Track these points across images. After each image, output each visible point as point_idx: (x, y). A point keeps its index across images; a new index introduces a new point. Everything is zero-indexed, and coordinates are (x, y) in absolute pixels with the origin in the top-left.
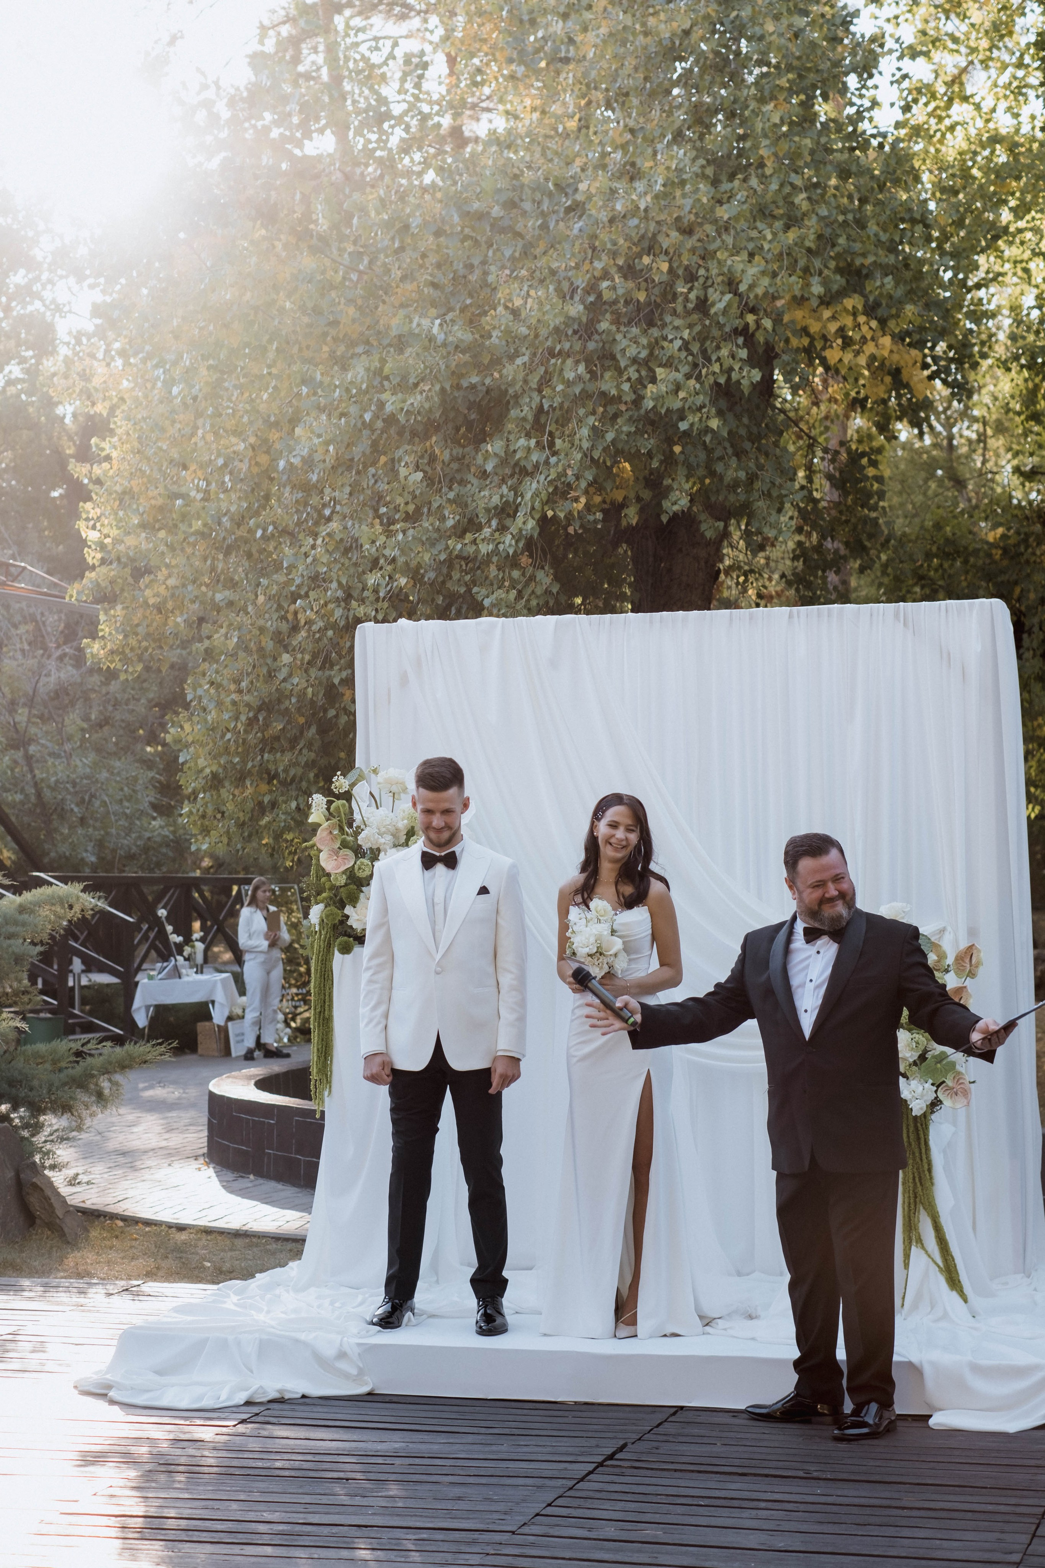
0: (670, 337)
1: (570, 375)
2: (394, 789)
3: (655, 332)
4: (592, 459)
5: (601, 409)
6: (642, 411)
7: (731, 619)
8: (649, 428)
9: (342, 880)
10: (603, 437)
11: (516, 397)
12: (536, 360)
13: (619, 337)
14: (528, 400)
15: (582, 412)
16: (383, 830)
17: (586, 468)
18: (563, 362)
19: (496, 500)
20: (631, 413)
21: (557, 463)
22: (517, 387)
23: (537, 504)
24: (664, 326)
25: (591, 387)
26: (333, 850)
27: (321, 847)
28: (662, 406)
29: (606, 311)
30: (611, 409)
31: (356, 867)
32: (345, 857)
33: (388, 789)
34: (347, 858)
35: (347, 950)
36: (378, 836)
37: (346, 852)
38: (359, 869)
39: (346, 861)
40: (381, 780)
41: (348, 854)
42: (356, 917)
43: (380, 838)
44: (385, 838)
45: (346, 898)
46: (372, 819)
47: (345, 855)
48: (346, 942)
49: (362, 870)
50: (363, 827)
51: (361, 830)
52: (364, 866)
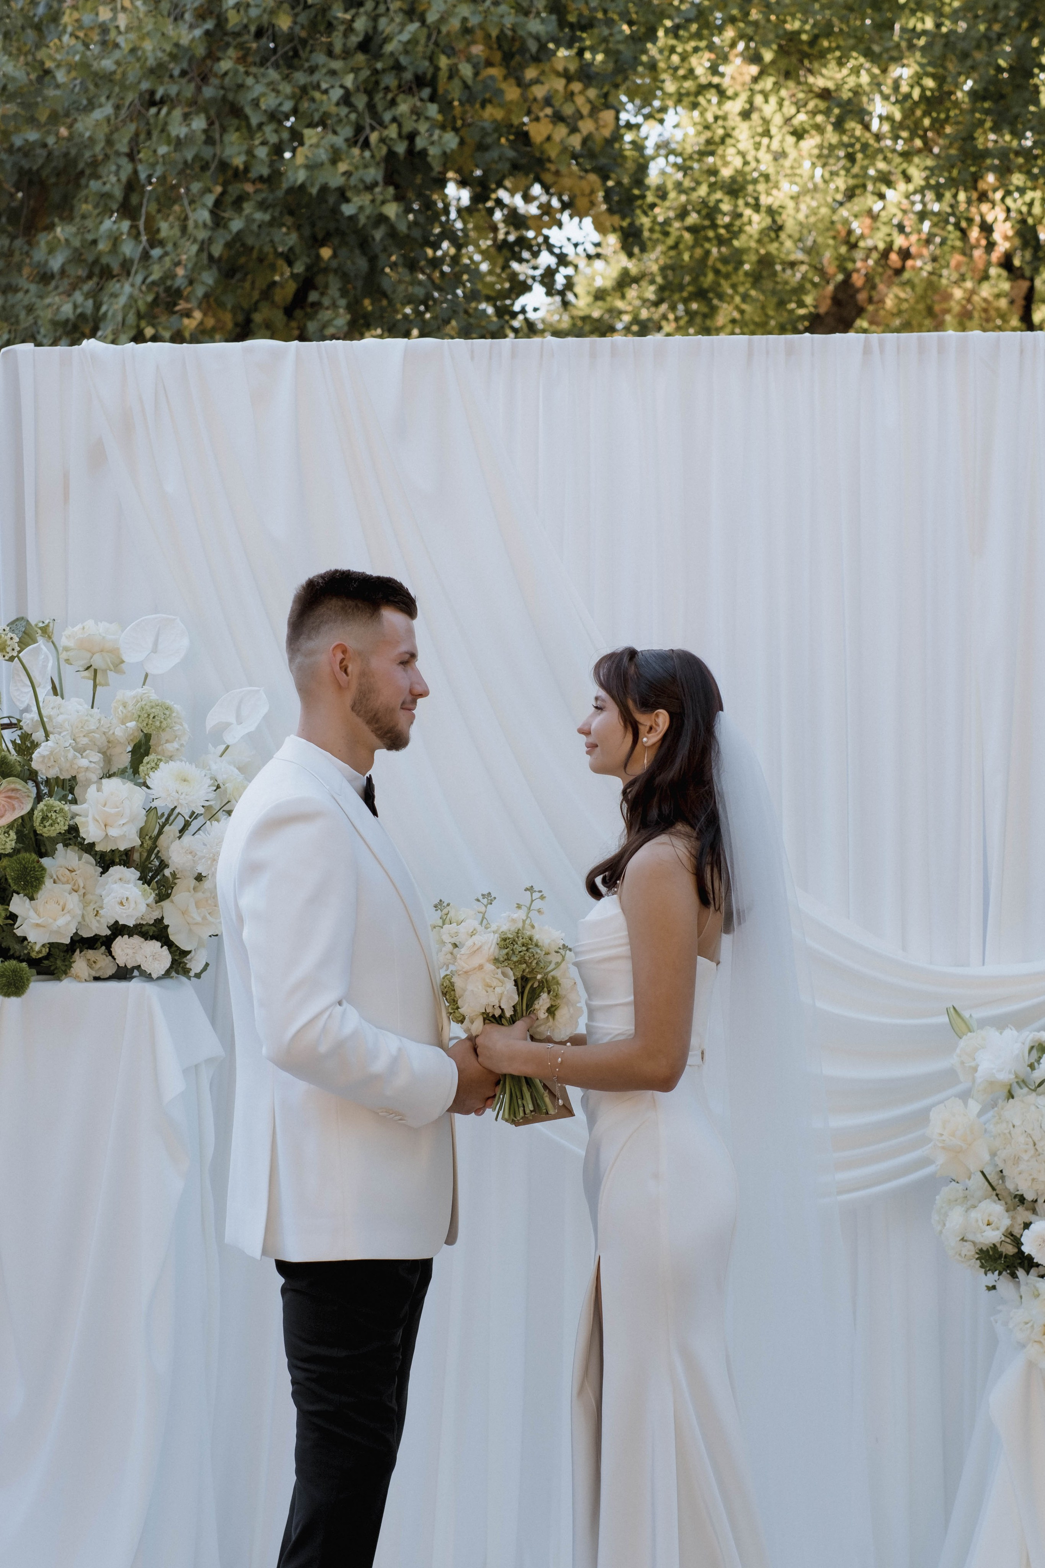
0: (324, 86)
1: (178, 129)
2: (98, 662)
3: (301, 78)
4: (211, 257)
5: (219, 189)
6: (280, 193)
8: (289, 220)
9: (9, 842)
10: (226, 227)
11: (94, 164)
12: (123, 113)
13: (250, 81)
14: (113, 168)
15: (196, 187)
16: (84, 741)
17: (203, 268)
18: (169, 113)
19: (67, 310)
20: (264, 195)
21: (161, 258)
22: (98, 149)
23: (131, 318)
24: (312, 70)
25: (207, 152)
28: (312, 185)
29: (228, 45)
30: (234, 190)
31: (38, 814)
32: (13, 795)
33: (84, 663)
34: (18, 796)
35: (17, 988)
36: (71, 753)
37: (14, 783)
38: (44, 818)
39: (15, 802)
40: (71, 644)
41: (18, 787)
42: (34, 918)
43: (75, 757)
44: (86, 757)
45: (12, 879)
46: (60, 719)
47: (13, 790)
48: (14, 971)
49: (50, 822)
50: (38, 735)
51: (33, 742)
52: (54, 814)
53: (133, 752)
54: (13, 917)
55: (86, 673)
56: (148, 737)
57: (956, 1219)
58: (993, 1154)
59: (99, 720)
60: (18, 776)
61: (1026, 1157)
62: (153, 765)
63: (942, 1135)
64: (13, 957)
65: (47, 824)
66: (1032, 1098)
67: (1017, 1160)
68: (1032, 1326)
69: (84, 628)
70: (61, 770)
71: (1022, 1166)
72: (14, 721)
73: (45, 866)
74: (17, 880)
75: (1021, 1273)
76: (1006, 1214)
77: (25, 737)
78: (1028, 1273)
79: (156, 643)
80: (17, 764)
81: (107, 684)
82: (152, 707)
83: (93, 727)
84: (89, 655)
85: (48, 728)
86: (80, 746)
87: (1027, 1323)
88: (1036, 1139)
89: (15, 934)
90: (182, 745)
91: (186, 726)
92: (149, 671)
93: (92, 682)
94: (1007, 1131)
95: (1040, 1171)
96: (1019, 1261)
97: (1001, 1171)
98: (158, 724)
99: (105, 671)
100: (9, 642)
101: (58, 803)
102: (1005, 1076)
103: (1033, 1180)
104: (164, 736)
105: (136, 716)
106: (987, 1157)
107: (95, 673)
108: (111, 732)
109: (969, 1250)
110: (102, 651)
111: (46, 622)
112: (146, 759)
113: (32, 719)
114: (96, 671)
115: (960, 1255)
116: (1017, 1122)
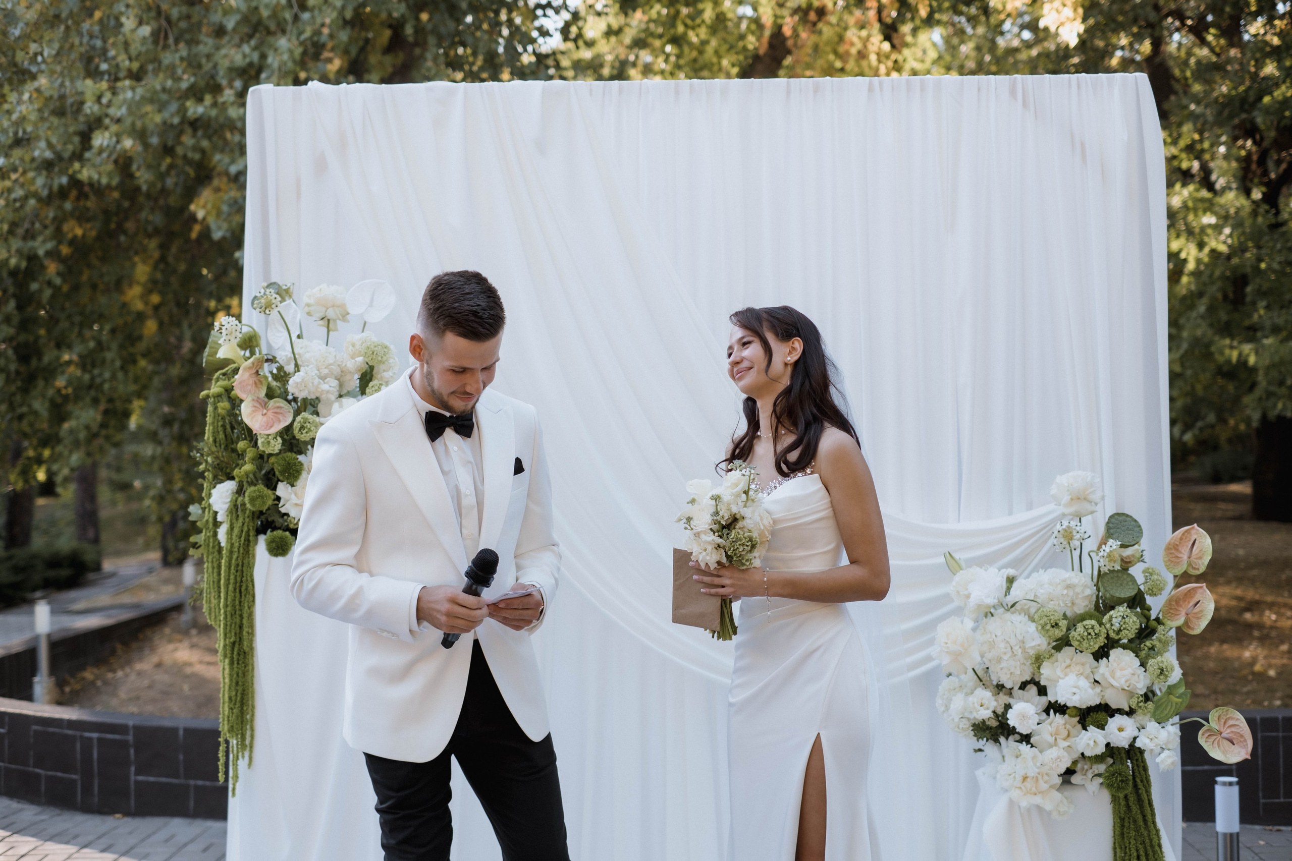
2: (331, 314)
7: (788, 92)
9: (276, 445)
16: (326, 371)
21: (310, 20)
26: (258, 400)
27: (242, 395)
31: (296, 425)
32: (278, 411)
33: (321, 315)
34: (282, 411)
35: (283, 550)
36: (317, 380)
37: (278, 402)
38: (302, 428)
39: (280, 417)
40: (312, 301)
41: (282, 405)
42: (294, 499)
43: (319, 383)
44: (327, 383)
45: (279, 472)
46: (307, 356)
47: (278, 407)
48: (281, 538)
49: (306, 430)
50: (290, 368)
51: (285, 372)
52: (309, 425)
53: (361, 379)
54: (278, 499)
55: (321, 322)
56: (372, 368)
57: (958, 702)
58: (982, 656)
59: (335, 356)
60: (279, 397)
61: (1006, 657)
62: (377, 388)
63: (946, 643)
64: (280, 528)
65: (304, 432)
66: (1008, 615)
67: (999, 660)
68: (1015, 777)
69: (321, 290)
70: (309, 392)
71: (1003, 664)
72: (270, 357)
73: (303, 462)
74: (283, 472)
75: (1002, 739)
76: (993, 698)
77: (280, 368)
78: (1007, 739)
79: (372, 300)
80: (277, 388)
81: (336, 330)
82: (375, 347)
83: (332, 362)
84: (324, 309)
85: (299, 362)
86: (322, 375)
87: (1010, 775)
88: (1012, 645)
89: (280, 512)
90: (394, 373)
91: (397, 359)
92: (367, 320)
93: (326, 330)
94: (991, 640)
95: (1015, 667)
96: (1000, 731)
97: (988, 668)
98: (380, 358)
99: (335, 321)
100: (274, 301)
101: (311, 416)
102: (991, 601)
103: (1011, 673)
104: (382, 367)
105: (363, 353)
106: (979, 659)
107: (328, 322)
108: (344, 365)
109: (966, 725)
110: (333, 306)
111: (289, 285)
112: (371, 384)
113: (286, 356)
114: (329, 320)
115: (958, 728)
116: (999, 634)
